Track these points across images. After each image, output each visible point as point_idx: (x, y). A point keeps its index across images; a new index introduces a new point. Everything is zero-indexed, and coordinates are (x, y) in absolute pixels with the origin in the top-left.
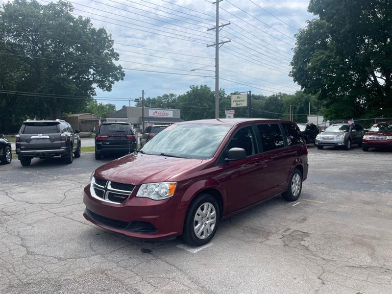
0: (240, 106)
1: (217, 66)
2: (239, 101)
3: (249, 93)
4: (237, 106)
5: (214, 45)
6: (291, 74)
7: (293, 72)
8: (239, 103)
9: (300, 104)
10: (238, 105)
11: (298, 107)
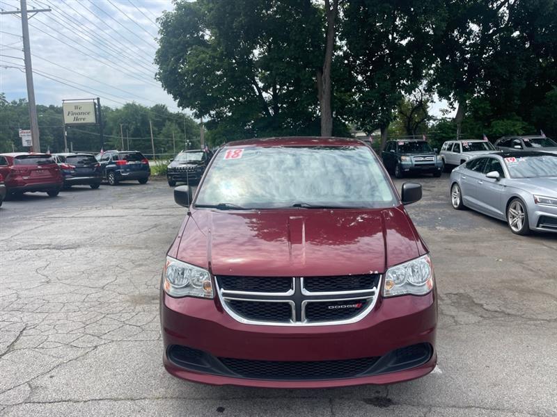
0: (82, 121)
1: (27, 50)
2: (80, 114)
3: (96, 101)
4: (75, 122)
5: (18, 12)
6: (158, 76)
7: (159, 74)
8: (79, 117)
9: (134, 122)
10: (77, 119)
11: (132, 128)
